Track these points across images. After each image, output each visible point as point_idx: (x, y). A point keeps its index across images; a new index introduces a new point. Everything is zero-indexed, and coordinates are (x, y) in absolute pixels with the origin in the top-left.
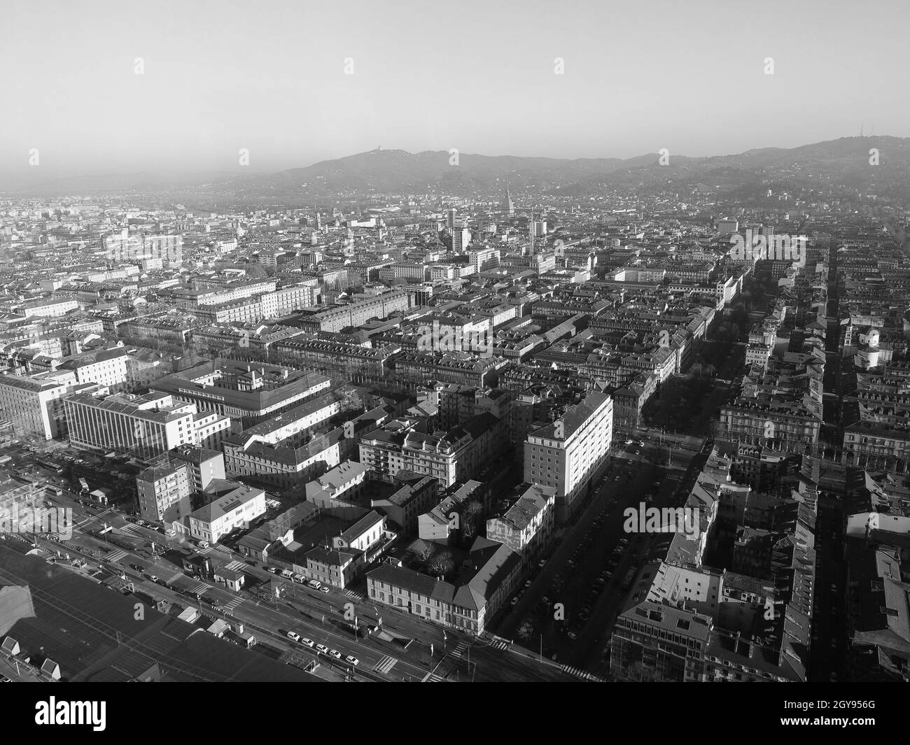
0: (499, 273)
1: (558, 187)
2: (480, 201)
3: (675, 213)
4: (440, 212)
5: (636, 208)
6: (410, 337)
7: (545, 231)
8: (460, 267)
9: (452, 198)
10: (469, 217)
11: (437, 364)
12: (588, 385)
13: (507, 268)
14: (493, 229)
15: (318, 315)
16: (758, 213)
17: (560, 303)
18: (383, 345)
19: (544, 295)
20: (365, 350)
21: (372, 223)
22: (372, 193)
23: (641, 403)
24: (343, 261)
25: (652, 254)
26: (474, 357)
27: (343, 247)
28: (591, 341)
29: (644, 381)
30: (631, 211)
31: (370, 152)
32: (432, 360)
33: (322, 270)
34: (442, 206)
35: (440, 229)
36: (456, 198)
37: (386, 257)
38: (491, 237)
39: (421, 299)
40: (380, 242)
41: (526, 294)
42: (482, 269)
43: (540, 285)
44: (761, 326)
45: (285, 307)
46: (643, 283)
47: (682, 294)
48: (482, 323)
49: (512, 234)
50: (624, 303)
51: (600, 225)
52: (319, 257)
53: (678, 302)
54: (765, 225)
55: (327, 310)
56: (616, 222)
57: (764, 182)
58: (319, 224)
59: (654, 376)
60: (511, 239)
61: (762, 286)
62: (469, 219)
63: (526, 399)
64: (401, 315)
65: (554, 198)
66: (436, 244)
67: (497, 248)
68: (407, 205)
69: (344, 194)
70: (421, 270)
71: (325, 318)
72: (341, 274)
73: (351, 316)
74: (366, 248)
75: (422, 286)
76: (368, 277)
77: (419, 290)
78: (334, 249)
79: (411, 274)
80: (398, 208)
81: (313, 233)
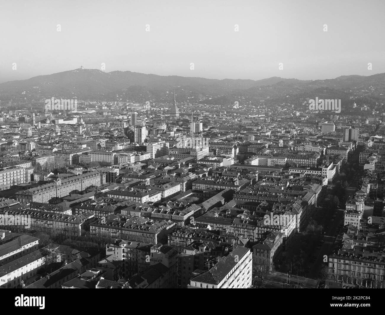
0: (168, 159)
1: (210, 99)
2: (155, 107)
3: (291, 118)
4: (125, 115)
5: (265, 114)
6: (102, 207)
7: (201, 129)
8: (140, 155)
9: (135, 105)
10: (146, 118)
11: (122, 226)
12: (234, 242)
13: (174, 155)
14: (164, 127)
15: (31, 190)
16: (348, 119)
17: (212, 181)
18: (81, 212)
19: (201, 175)
20: (67, 216)
21: (74, 121)
23: (272, 254)
24: (51, 149)
25: (276, 146)
26: (150, 221)
27: (52, 138)
28: (236, 209)
29: (274, 238)
30: (262, 116)
31: (74, 70)
32: (118, 224)
33: (36, 156)
34: (127, 110)
35: (125, 126)
36: (137, 105)
37: (84, 146)
38: (163, 133)
39: (111, 178)
40: (80, 136)
41: (188, 174)
42: (157, 156)
43: (197, 168)
44: (354, 198)
45: (5, 183)
46: (271, 167)
47: (298, 175)
48: (156, 195)
49: (178, 130)
50: (258, 181)
51: (241, 126)
52: (33, 146)
53: (296, 181)
54: (353, 127)
55: (38, 186)
56: (251, 124)
57: (351, 98)
58: (34, 122)
59: (281, 234)
60: (177, 135)
61: (353, 169)
62: (146, 120)
63: (189, 253)
64: (95, 189)
65: (208, 106)
66: (122, 137)
67: (167, 141)
68: (101, 109)
70: (111, 156)
71: (36, 192)
72: (50, 158)
73: (56, 190)
74: (69, 140)
75: (111, 168)
76: (70, 161)
77: (109, 171)
78: (45, 140)
79: (103, 159)
80: (94, 111)
81: (29, 128)
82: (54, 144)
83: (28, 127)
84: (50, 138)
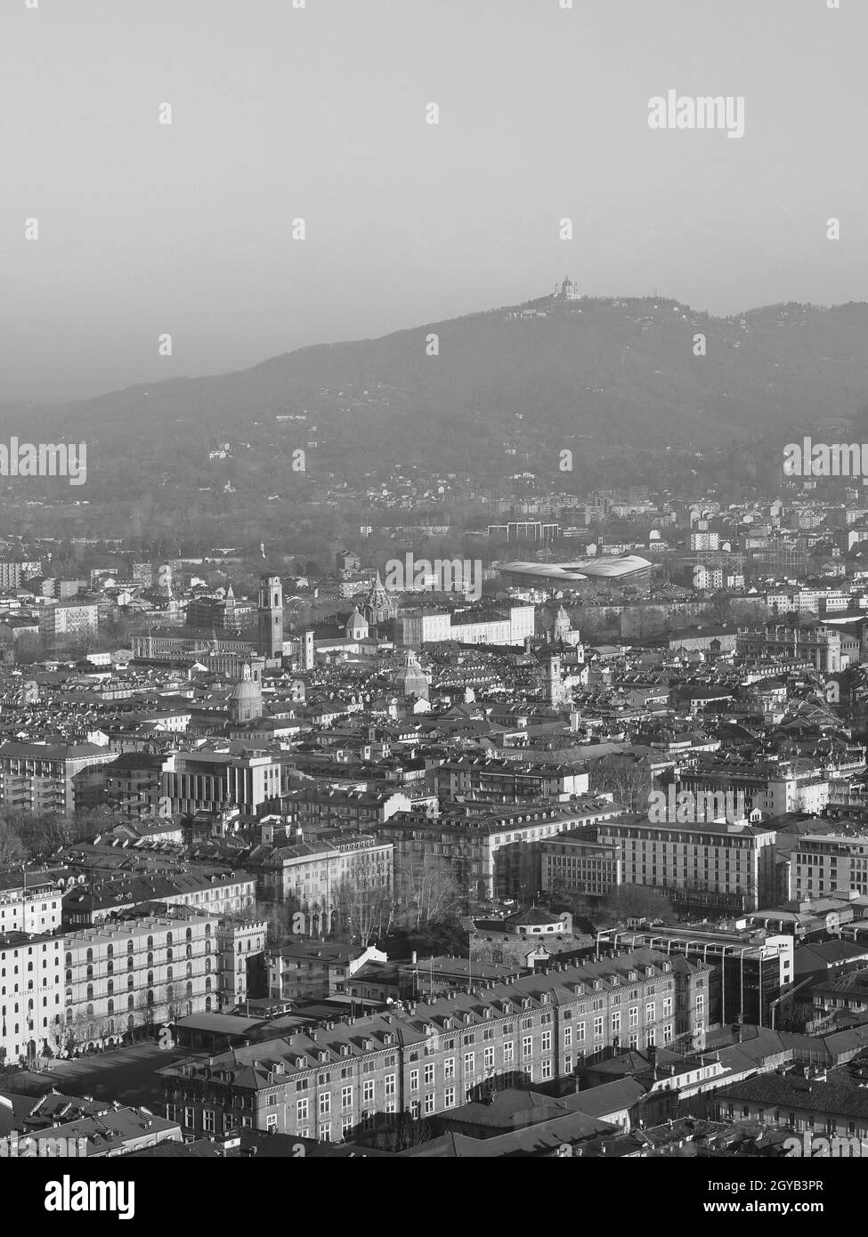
4: (836, 584)
15: (247, 1054)
21: (517, 628)
22: (523, 491)
24: (375, 802)
27: (380, 735)
31: (516, 309)
33: (281, 840)
34: (848, 557)
35: (838, 659)
37: (577, 785)
39: (740, 993)
40: (549, 717)
45: (100, 1007)
52: (265, 779)
55: (288, 1031)
58: (277, 630)
64: (641, 1065)
66: (815, 730)
68: (684, 548)
69: (397, 492)
70: (743, 852)
71: (279, 1070)
72: (364, 859)
73: (402, 1063)
74: (485, 742)
75: (745, 930)
76: (487, 877)
77: (728, 951)
78: (339, 745)
79: (691, 872)
80: (639, 563)
81: (247, 670)
82: (392, 767)
83: (242, 664)
84: (365, 730)
